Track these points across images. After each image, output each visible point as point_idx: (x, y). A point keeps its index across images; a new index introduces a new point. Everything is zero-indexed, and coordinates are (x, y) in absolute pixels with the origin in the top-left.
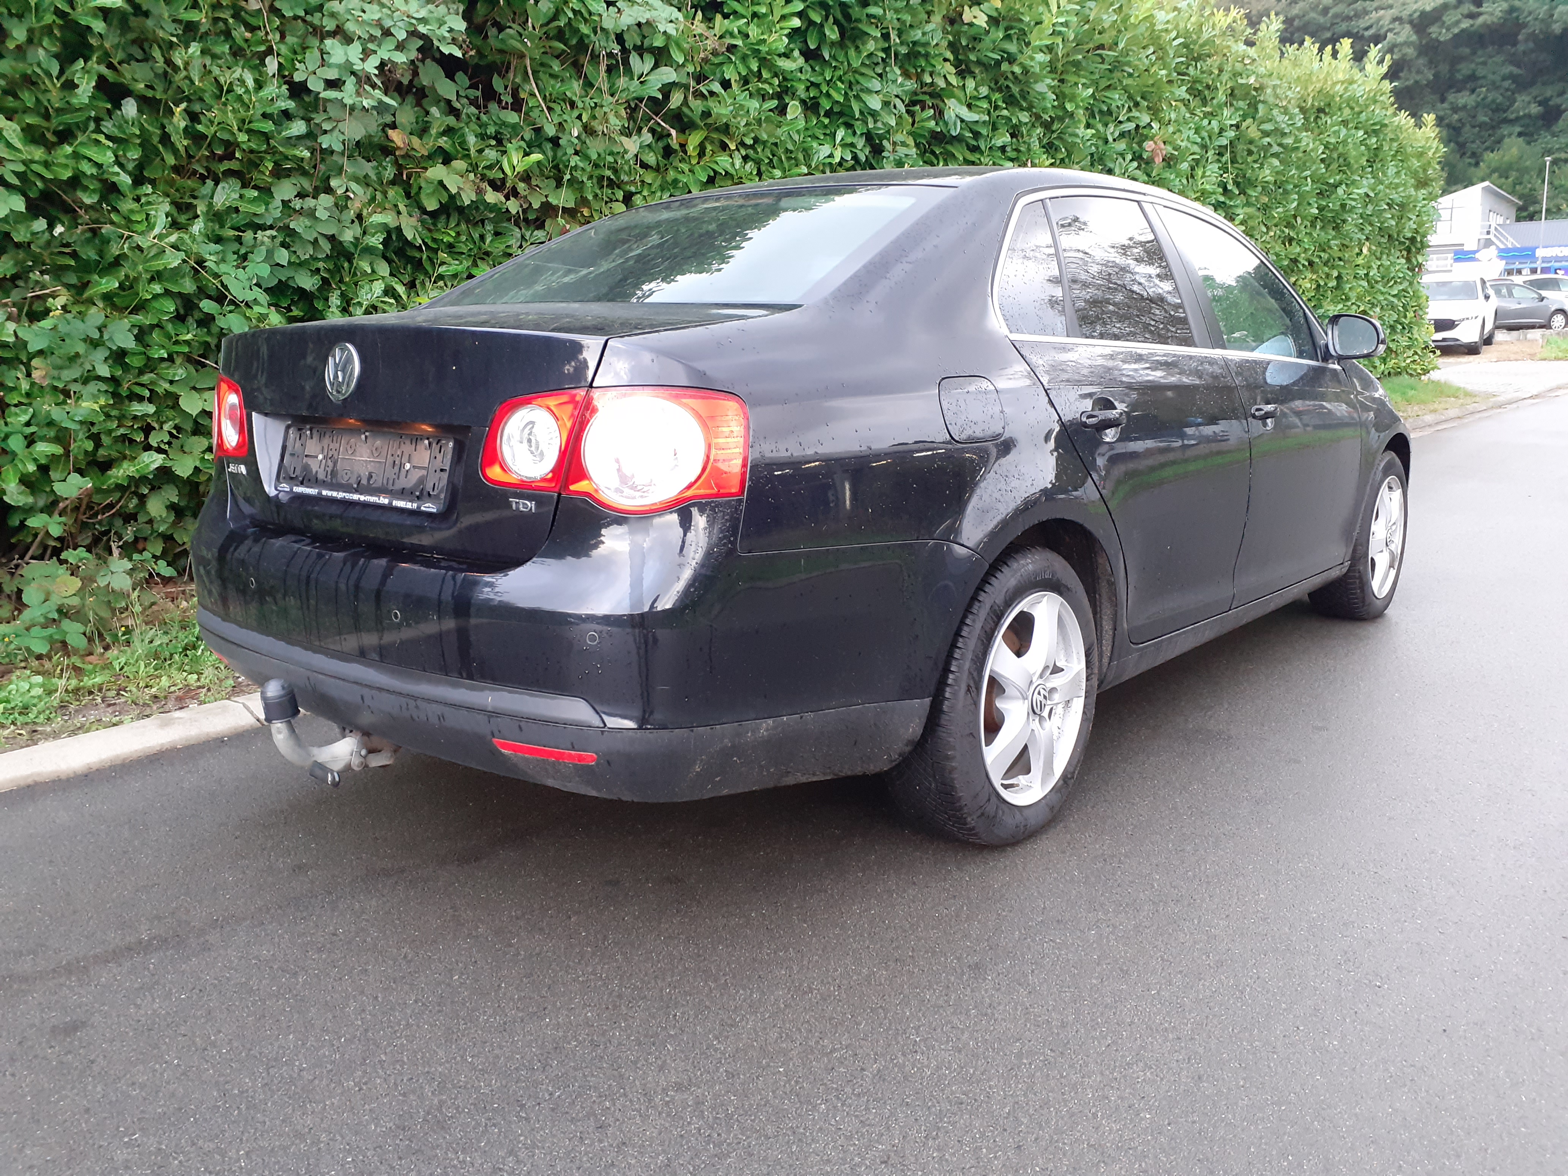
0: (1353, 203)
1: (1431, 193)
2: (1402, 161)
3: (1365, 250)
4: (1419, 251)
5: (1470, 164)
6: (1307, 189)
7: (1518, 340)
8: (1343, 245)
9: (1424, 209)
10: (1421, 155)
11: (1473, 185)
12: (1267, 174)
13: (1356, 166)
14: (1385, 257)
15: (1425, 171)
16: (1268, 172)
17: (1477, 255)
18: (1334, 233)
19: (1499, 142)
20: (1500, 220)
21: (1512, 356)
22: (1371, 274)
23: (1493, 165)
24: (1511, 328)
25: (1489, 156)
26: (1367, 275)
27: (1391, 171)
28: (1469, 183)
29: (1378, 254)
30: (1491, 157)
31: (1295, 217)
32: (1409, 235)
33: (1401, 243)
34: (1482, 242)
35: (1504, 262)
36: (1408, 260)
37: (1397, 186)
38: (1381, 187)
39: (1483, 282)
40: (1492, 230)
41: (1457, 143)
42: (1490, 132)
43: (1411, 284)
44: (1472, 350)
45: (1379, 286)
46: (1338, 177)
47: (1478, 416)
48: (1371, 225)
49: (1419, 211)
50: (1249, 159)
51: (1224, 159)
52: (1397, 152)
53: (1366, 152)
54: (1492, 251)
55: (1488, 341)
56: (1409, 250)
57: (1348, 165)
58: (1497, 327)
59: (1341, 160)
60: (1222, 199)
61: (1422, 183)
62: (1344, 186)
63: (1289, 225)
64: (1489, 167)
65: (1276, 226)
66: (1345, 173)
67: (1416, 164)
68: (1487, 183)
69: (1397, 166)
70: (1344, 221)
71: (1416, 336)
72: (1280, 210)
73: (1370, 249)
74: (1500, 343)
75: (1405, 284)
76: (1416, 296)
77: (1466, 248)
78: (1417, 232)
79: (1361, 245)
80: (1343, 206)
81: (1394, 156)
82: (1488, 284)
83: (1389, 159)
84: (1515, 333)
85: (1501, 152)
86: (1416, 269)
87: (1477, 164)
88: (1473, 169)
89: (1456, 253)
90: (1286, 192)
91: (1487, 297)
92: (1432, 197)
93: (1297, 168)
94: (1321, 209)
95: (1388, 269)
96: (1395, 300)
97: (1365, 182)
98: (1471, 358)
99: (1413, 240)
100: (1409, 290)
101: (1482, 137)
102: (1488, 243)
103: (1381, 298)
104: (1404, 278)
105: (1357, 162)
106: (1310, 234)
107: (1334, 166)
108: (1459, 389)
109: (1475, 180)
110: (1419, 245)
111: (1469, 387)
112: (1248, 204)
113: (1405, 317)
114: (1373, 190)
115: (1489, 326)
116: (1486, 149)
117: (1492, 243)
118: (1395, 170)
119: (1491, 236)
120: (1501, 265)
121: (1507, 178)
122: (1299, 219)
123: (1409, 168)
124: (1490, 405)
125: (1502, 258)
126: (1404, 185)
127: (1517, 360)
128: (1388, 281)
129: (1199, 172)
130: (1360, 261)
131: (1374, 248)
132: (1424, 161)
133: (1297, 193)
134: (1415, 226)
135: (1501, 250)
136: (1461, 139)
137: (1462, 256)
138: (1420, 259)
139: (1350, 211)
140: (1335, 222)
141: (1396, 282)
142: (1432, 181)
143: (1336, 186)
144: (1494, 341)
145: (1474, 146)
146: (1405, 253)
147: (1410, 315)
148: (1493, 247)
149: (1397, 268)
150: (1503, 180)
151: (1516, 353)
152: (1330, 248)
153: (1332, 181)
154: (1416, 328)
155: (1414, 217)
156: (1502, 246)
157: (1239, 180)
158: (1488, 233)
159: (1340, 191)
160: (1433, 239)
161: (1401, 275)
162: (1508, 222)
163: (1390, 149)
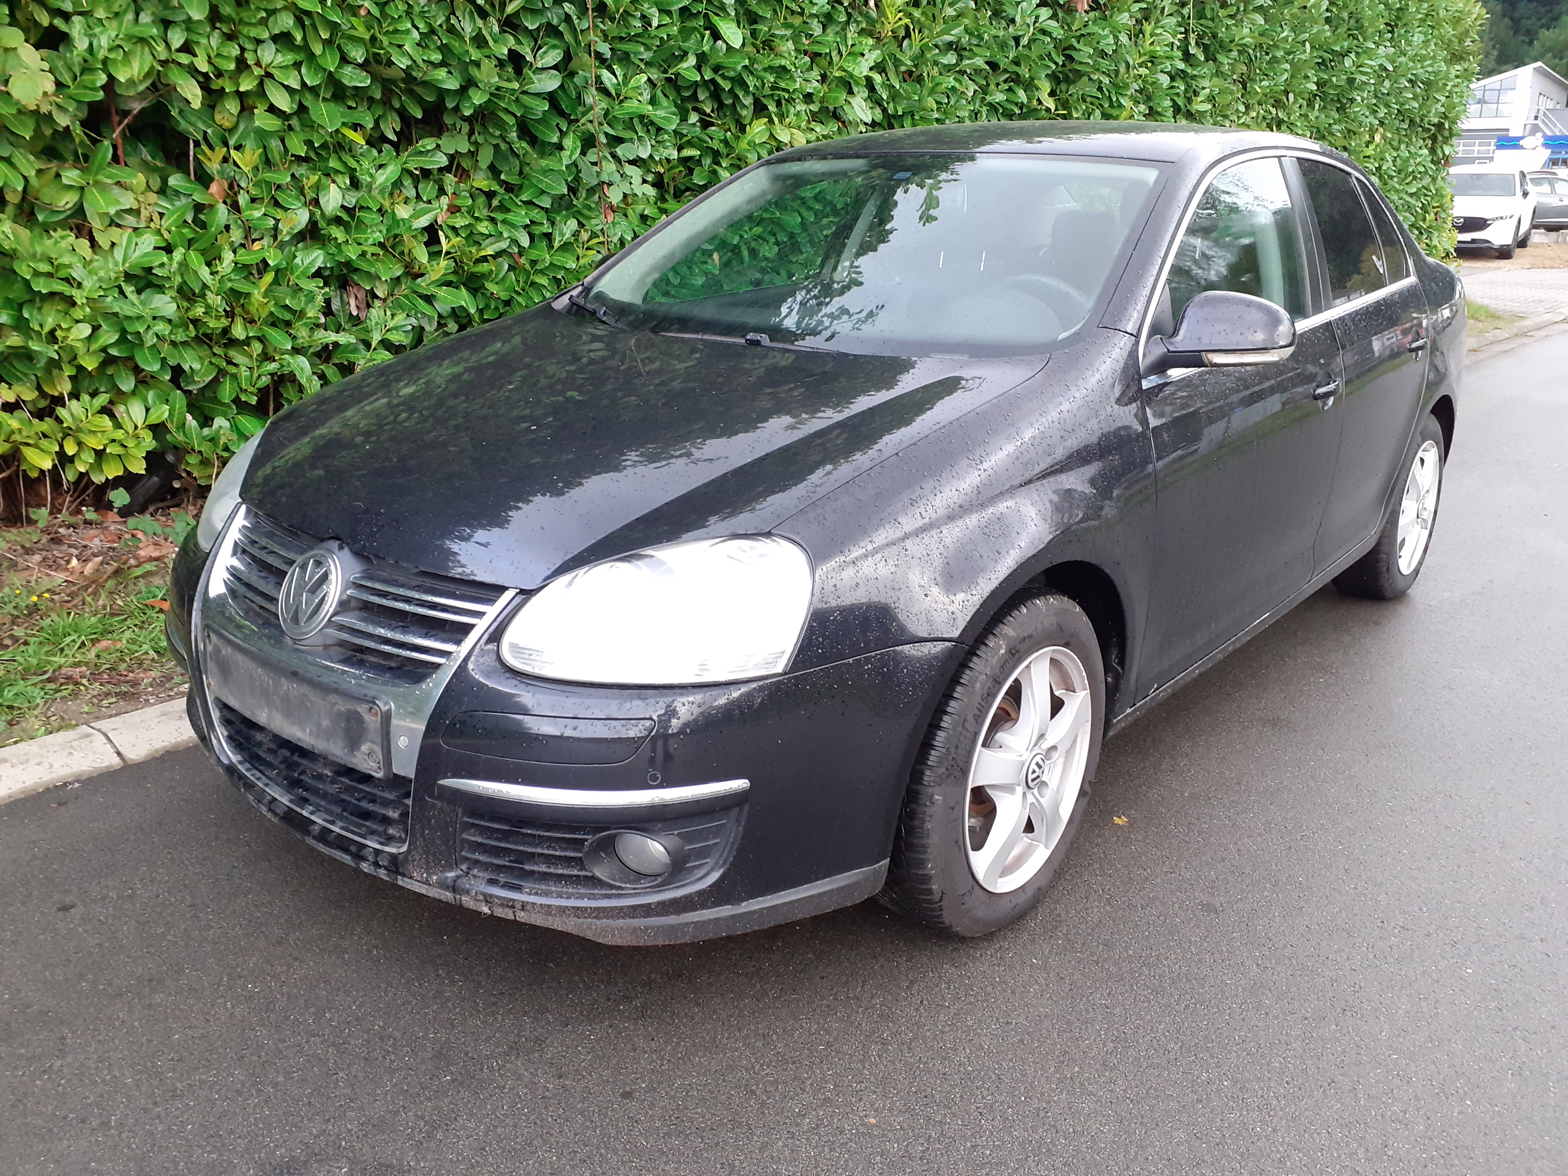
0: (1364, 78)
1: (1466, 70)
2: (1432, 27)
3: (1377, 138)
4: (1446, 140)
5: (1524, 42)
6: (1303, 57)
7: (1557, 242)
8: (1349, 131)
9: (1457, 90)
10: (1456, 21)
11: (1524, 65)
12: (1245, 34)
13: (1370, 30)
14: (1403, 147)
15: (1461, 41)
16: (1246, 31)
17: (1521, 143)
18: (1337, 116)
19: (1556, 19)
20: (1550, 105)
21: (1548, 263)
22: (1384, 168)
23: (1548, 44)
24: (1552, 228)
25: (1544, 34)
26: (1379, 169)
27: (1418, 39)
28: (1520, 63)
29: (1395, 144)
30: (1546, 36)
31: (1286, 93)
32: (1436, 120)
33: (1425, 130)
34: (1528, 127)
35: (1549, 151)
36: (1433, 151)
37: (1423, 59)
38: (1403, 59)
39: (1523, 175)
40: (1541, 115)
41: (1512, 19)
42: (1548, 8)
43: (1434, 180)
44: (1504, 253)
45: (1395, 183)
46: (1346, 44)
47: (1498, 348)
48: (1387, 106)
49: (1450, 92)
50: (1222, 13)
51: (1185, 11)
52: (1427, 15)
53: (1386, 14)
54: (1538, 139)
55: (1522, 243)
56: (1434, 138)
57: (1360, 28)
58: (1534, 226)
59: (1352, 21)
60: (1181, 65)
61: (1456, 58)
62: (1353, 55)
63: (1278, 104)
64: (1543, 46)
65: (1260, 104)
66: (1355, 38)
67: (1449, 31)
68: (1539, 64)
69: (1425, 34)
70: (1352, 101)
71: (1435, 242)
72: (1265, 83)
73: (1384, 137)
74: (1537, 246)
75: (1427, 180)
76: (1439, 194)
77: (1511, 134)
78: (1446, 117)
79: (1372, 132)
80: (1351, 81)
81: (1423, 20)
82: (1528, 177)
83: (1416, 24)
84: (1553, 235)
85: (1557, 30)
86: (1442, 162)
87: (1531, 43)
88: (1526, 47)
89: (1500, 139)
90: (1274, 60)
91: (1525, 194)
92: (1467, 76)
93: (1293, 30)
94: (1320, 84)
95: (1406, 161)
96: (1412, 201)
97: (1381, 50)
98: (1502, 263)
99: (1439, 126)
100: (1432, 187)
101: (1538, 12)
102: (1535, 129)
103: (1395, 197)
104: (1426, 172)
105: (1372, 25)
106: (1305, 116)
107: (1341, 30)
108: (1480, 308)
109: (1527, 60)
110: (1446, 134)
111: (1493, 304)
112: (1218, 73)
113: (1424, 220)
114: (1392, 62)
115: (1525, 227)
116: (1542, 26)
117: (1540, 130)
118: (1422, 38)
119: (1538, 122)
120: (1546, 153)
121: (1561, 59)
122: (1291, 96)
123: (1441, 37)
124: (1515, 331)
125: (1546, 146)
126: (1434, 58)
127: (1552, 268)
128: (1406, 176)
129: (1148, 28)
130: (1370, 151)
131: (1389, 135)
132: (1460, 29)
133: (1291, 63)
134: (1443, 110)
135: (1546, 137)
136: (1516, 15)
137: (1507, 142)
138: (1447, 150)
139: (1360, 89)
140: (1339, 100)
141: (1415, 178)
142: (1469, 54)
143: (1344, 54)
144: (1529, 243)
145: (1529, 22)
146: (1429, 142)
147: (1430, 217)
148: (1539, 135)
149: (1418, 160)
150: (1557, 61)
151: (1552, 259)
152: (1331, 134)
153: (1337, 48)
154: (1436, 234)
155: (1443, 99)
156: (1549, 134)
157: (1206, 41)
158: (1536, 118)
159: (1348, 62)
160: (1465, 124)
161: (1422, 169)
162: (1558, 107)
163: (1418, 11)
